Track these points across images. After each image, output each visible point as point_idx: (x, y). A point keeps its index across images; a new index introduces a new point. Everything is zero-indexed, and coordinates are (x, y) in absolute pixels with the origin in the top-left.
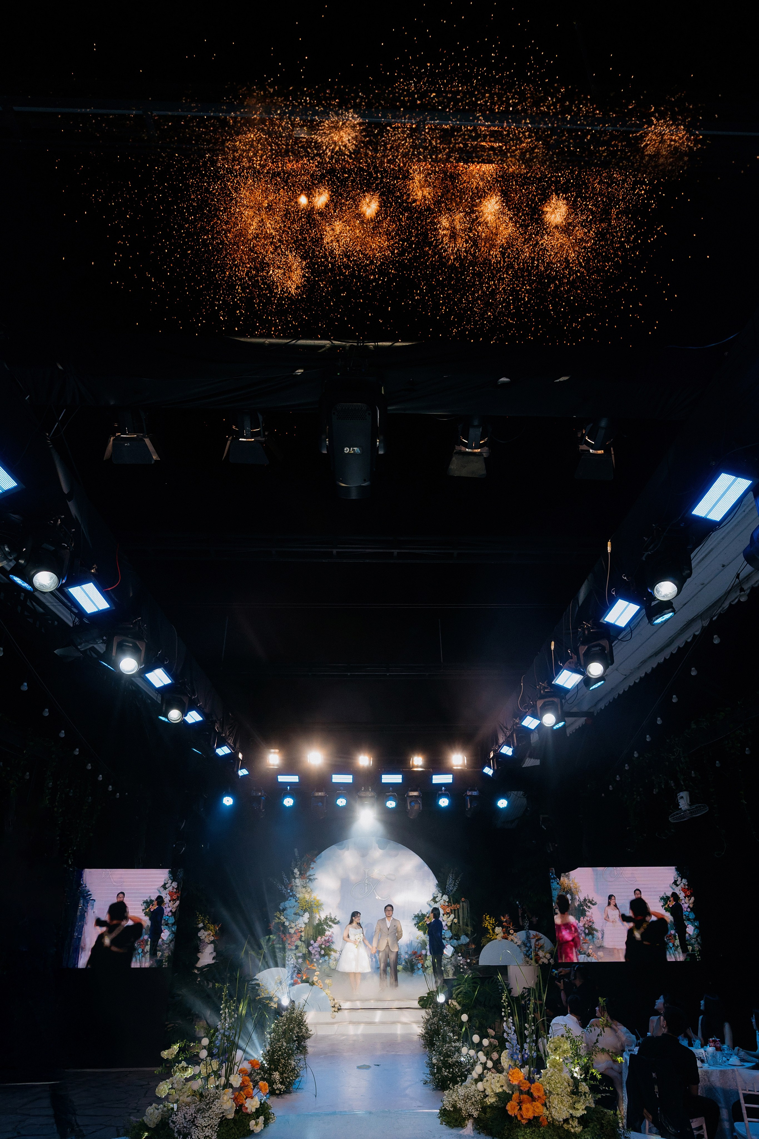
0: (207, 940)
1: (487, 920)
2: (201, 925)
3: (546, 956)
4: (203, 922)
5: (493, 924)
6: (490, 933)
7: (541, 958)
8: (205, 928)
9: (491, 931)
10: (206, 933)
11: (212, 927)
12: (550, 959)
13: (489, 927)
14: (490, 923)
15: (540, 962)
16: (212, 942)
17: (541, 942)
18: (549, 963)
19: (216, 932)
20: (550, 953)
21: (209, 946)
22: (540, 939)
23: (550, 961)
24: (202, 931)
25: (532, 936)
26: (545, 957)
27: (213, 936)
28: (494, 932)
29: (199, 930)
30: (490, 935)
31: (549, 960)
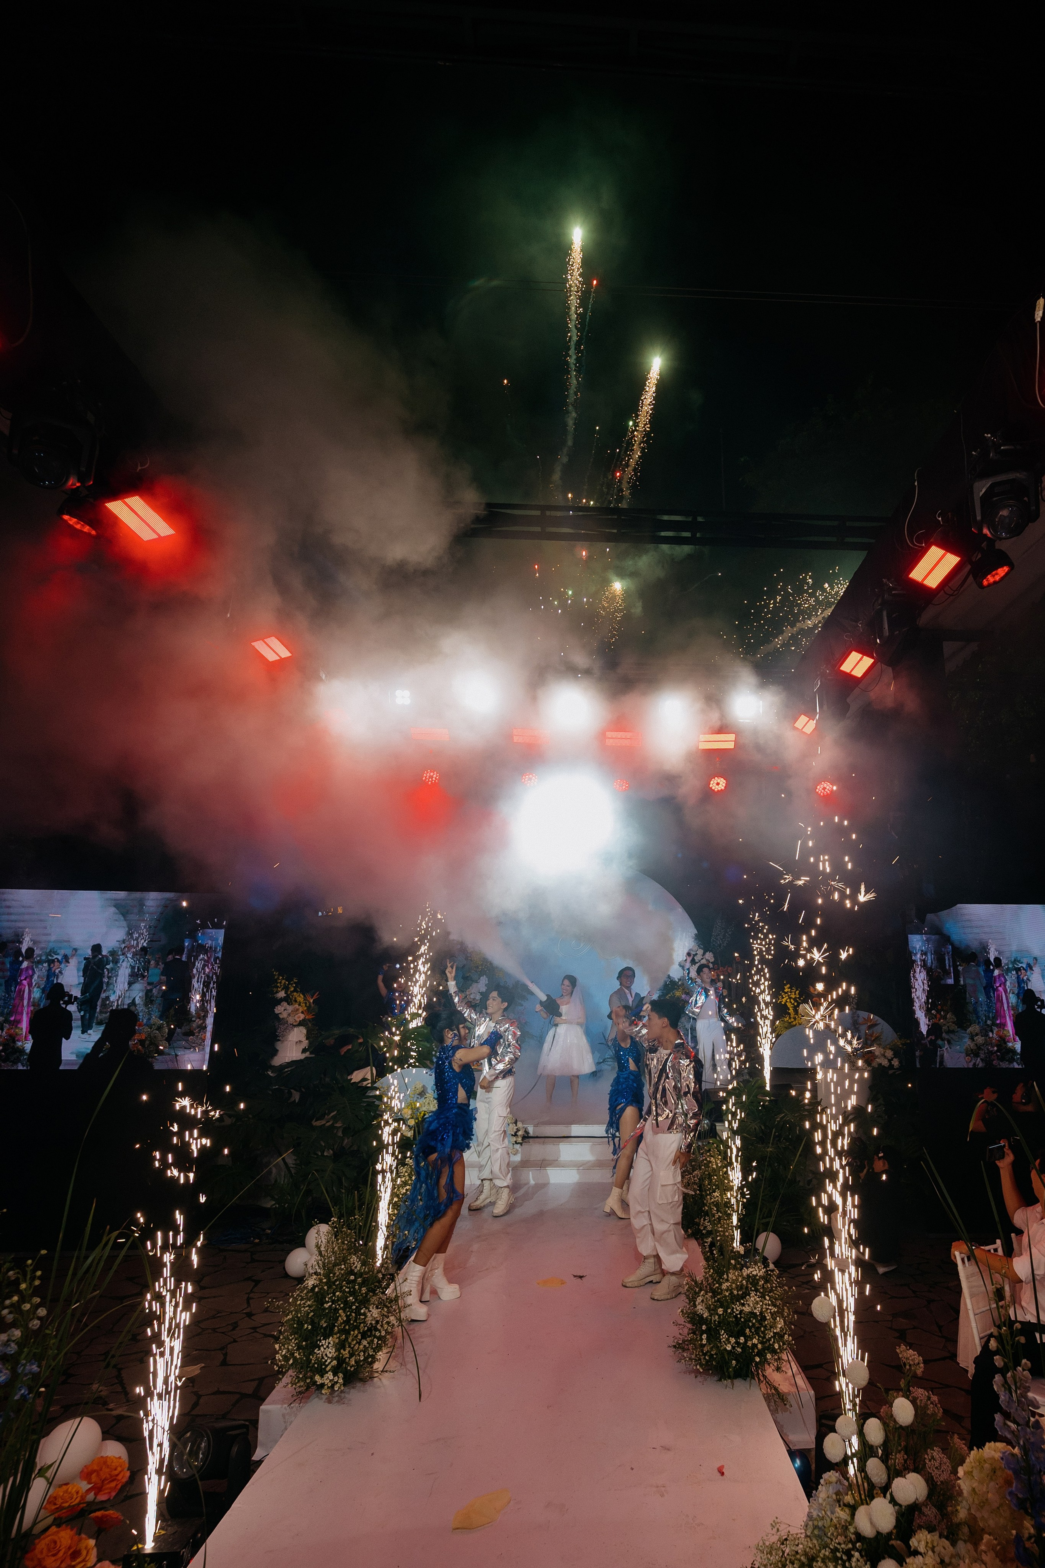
0: (291, 1020)
1: (786, 993)
2: (282, 994)
3: (886, 1054)
4: (286, 988)
5: (795, 999)
6: (789, 1014)
7: (877, 1057)
8: (288, 1000)
9: (791, 1011)
10: (290, 1008)
11: (300, 998)
12: (892, 1059)
13: (789, 1004)
14: (790, 998)
15: (875, 1064)
16: (300, 1024)
17: (877, 1030)
18: (891, 1066)
19: (309, 1008)
20: (892, 1049)
21: (296, 1029)
22: (875, 1025)
23: (893, 1062)
24: (285, 1004)
25: (861, 1020)
26: (884, 1055)
27: (302, 1012)
28: (796, 1012)
29: (279, 1002)
30: (790, 1018)
31: (890, 1061)
